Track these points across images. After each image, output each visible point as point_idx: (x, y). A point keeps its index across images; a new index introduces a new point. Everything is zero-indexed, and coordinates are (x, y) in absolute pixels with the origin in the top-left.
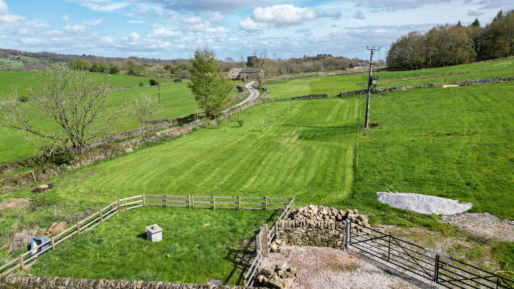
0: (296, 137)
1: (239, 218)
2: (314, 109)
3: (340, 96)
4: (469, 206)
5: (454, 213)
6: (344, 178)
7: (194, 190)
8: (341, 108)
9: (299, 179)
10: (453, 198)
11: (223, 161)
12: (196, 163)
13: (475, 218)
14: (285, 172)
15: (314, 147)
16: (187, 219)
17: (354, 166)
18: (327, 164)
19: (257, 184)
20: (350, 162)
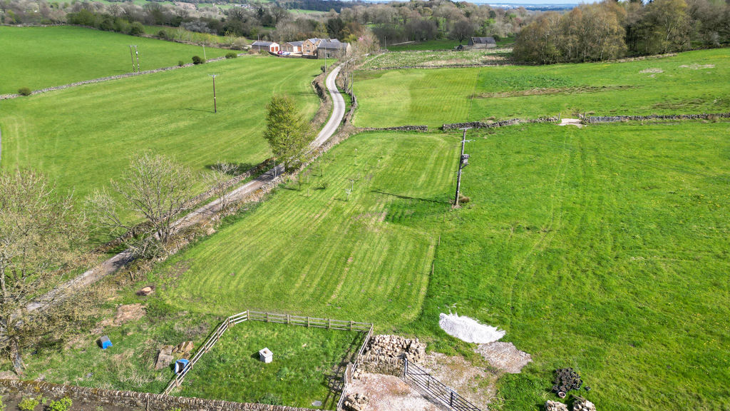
0: (383, 217)
1: (330, 339)
2: (407, 158)
3: (441, 128)
4: (501, 334)
5: (488, 342)
6: (419, 291)
7: (288, 299)
8: (438, 159)
9: (381, 289)
10: (493, 324)
11: (310, 254)
12: (284, 257)
13: (499, 349)
14: (369, 278)
15: (400, 237)
16: (287, 337)
17: (431, 275)
18: (407, 270)
19: (344, 294)
20: (428, 268)
